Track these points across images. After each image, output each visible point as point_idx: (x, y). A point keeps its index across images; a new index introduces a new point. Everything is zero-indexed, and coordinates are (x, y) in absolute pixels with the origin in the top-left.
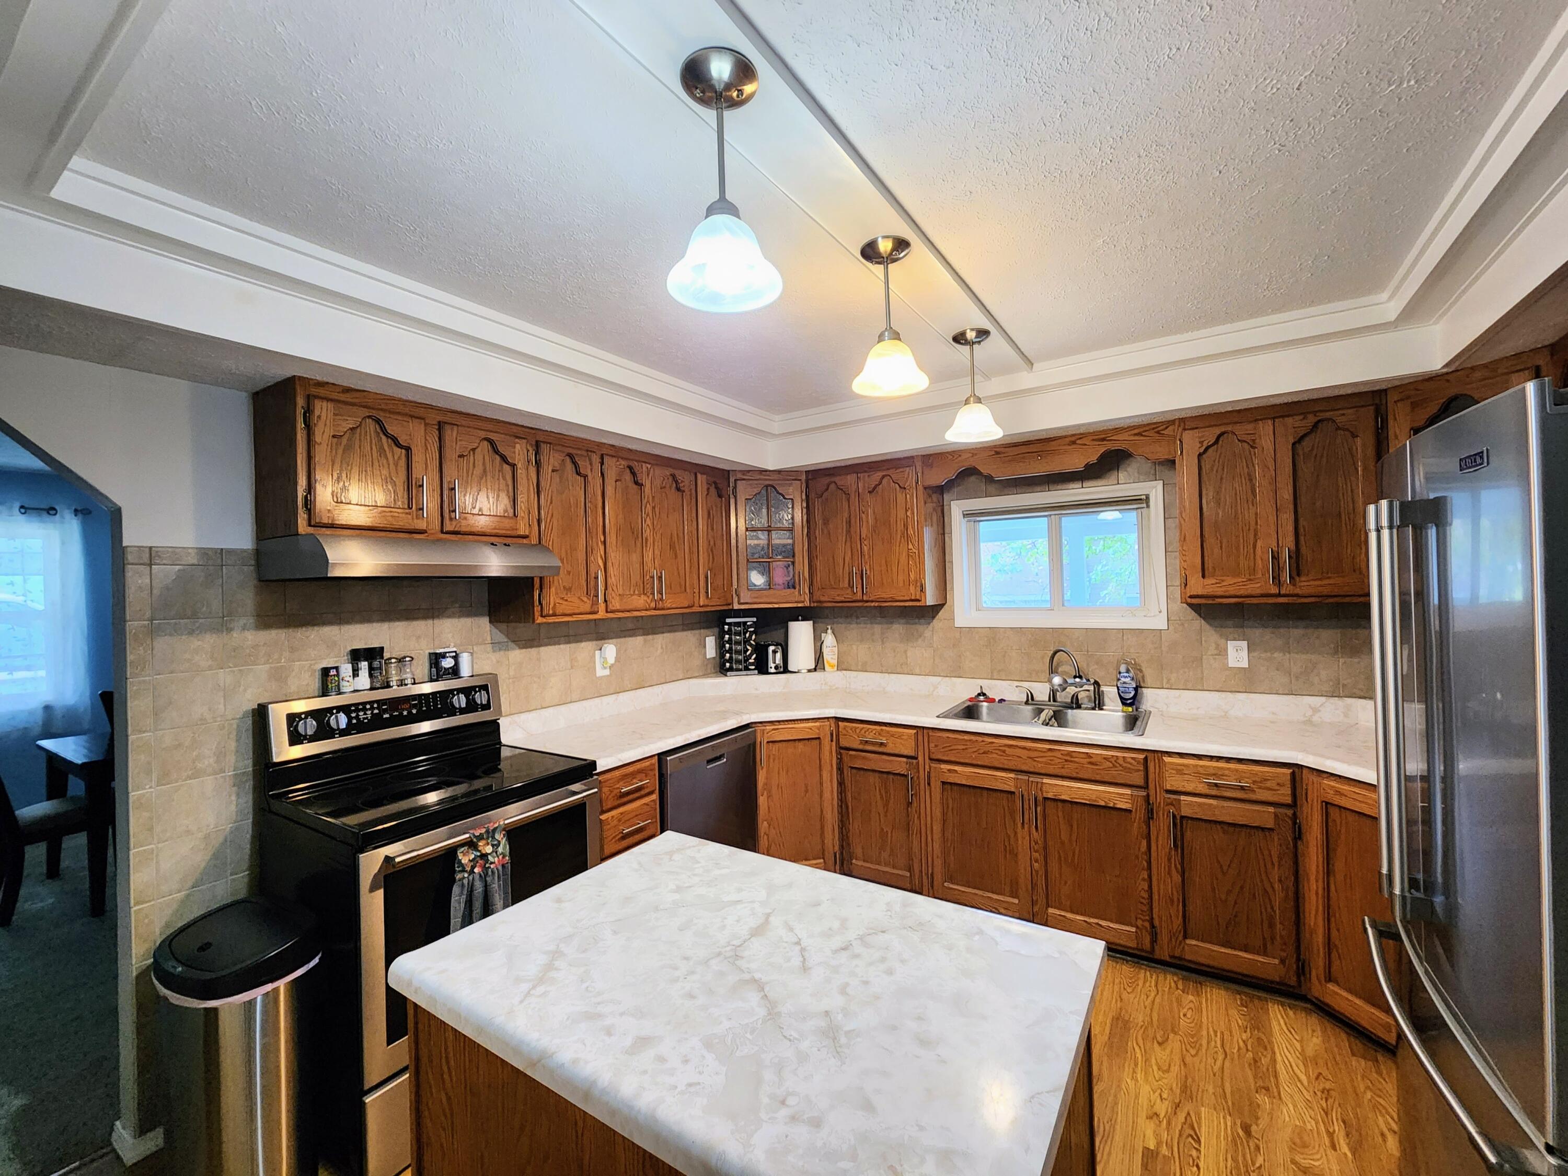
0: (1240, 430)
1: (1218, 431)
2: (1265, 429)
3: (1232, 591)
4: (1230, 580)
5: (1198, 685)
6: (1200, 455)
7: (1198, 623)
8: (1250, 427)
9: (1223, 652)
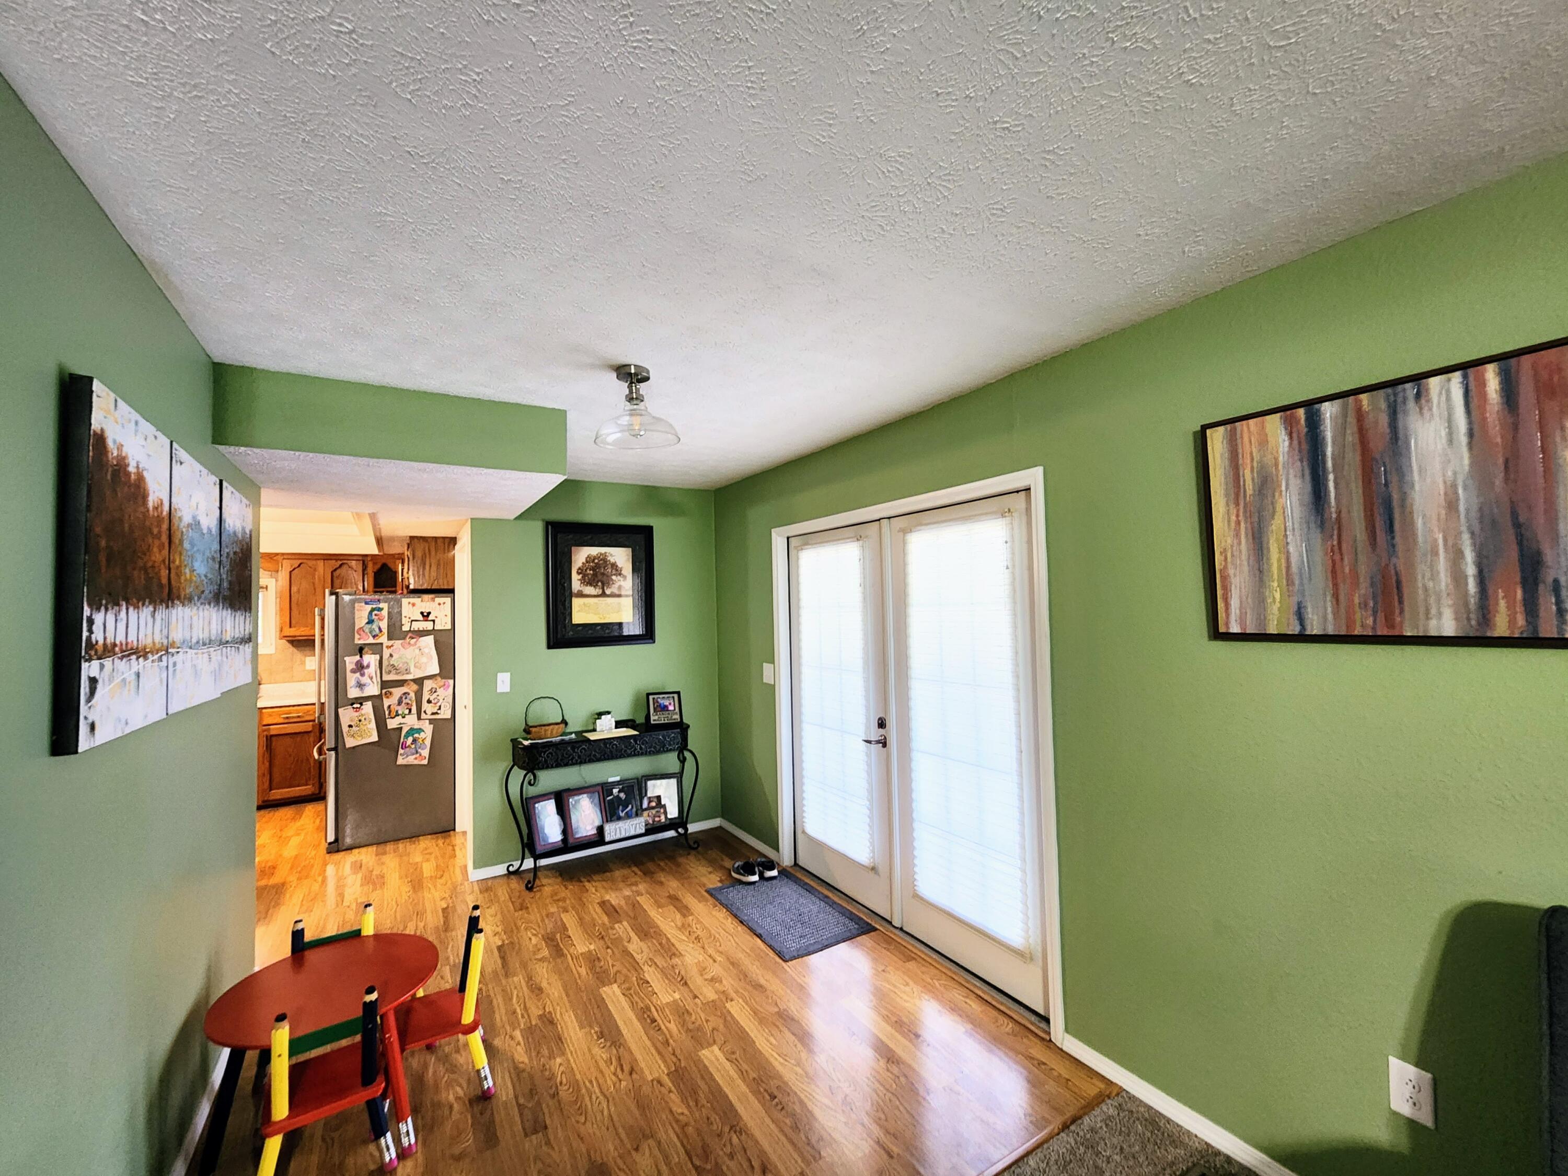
0: (311, 563)
1: (299, 562)
2: (321, 564)
3: (303, 633)
4: (302, 629)
5: (291, 680)
6: (291, 572)
7: (291, 649)
8: (314, 562)
9: (303, 663)
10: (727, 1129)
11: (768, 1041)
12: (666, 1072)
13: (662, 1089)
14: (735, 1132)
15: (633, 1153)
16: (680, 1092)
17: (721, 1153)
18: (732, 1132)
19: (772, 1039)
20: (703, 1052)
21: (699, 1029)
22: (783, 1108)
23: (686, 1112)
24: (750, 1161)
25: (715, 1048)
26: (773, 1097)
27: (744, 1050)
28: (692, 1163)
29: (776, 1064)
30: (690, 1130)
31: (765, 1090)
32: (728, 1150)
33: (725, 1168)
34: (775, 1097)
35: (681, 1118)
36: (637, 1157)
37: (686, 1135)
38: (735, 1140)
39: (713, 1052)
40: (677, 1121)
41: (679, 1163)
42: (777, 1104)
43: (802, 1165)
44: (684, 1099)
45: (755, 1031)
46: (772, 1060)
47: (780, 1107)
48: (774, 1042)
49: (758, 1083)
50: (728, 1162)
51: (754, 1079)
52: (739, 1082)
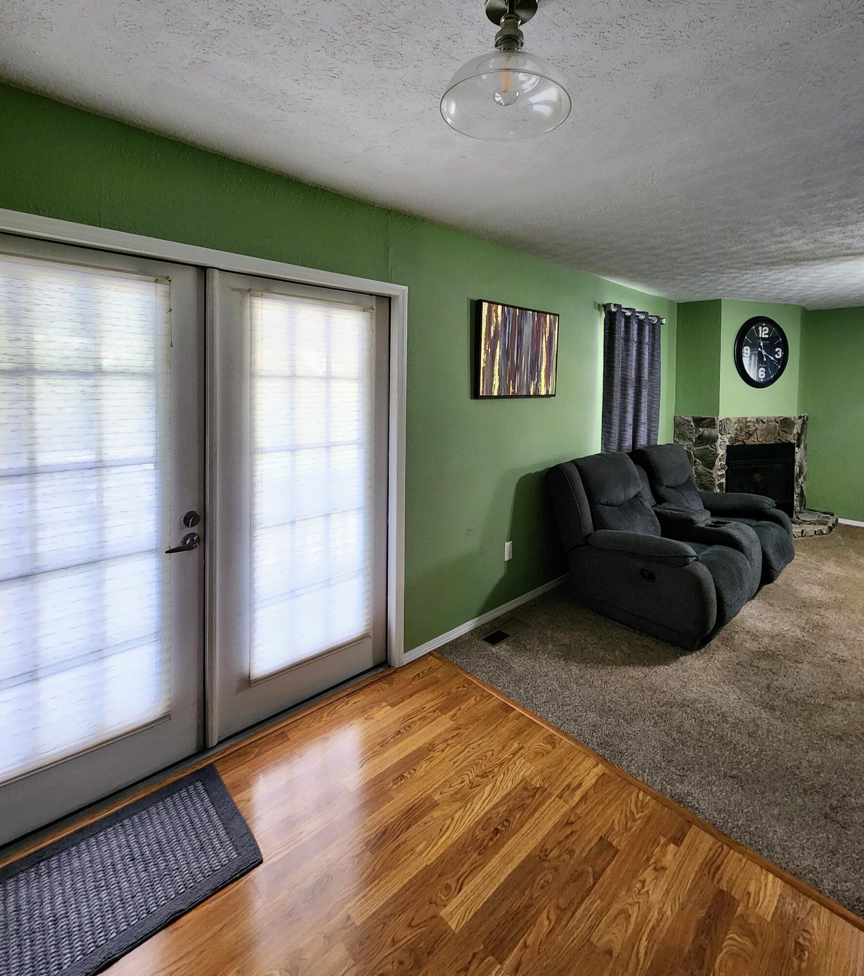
10: (547, 864)
11: (421, 853)
12: (499, 966)
13: (524, 960)
14: (547, 856)
15: (615, 955)
16: (522, 931)
17: (572, 862)
18: (548, 858)
19: (418, 849)
20: (453, 927)
21: (412, 949)
22: (507, 821)
23: (544, 914)
24: (567, 837)
25: (444, 913)
26: (497, 831)
27: (440, 876)
28: (594, 885)
29: (455, 837)
30: (562, 902)
31: (491, 839)
32: (566, 857)
33: (584, 855)
34: (496, 829)
35: (553, 917)
36: (617, 949)
37: (571, 903)
38: (555, 853)
39: (451, 914)
40: (559, 920)
41: (600, 898)
42: (504, 826)
43: (553, 798)
44: (529, 925)
45: (407, 870)
46: (450, 842)
47: (506, 824)
48: (421, 847)
49: (485, 848)
50: (577, 853)
51: (479, 854)
52: (487, 869)
